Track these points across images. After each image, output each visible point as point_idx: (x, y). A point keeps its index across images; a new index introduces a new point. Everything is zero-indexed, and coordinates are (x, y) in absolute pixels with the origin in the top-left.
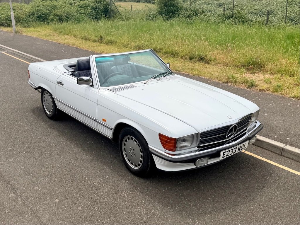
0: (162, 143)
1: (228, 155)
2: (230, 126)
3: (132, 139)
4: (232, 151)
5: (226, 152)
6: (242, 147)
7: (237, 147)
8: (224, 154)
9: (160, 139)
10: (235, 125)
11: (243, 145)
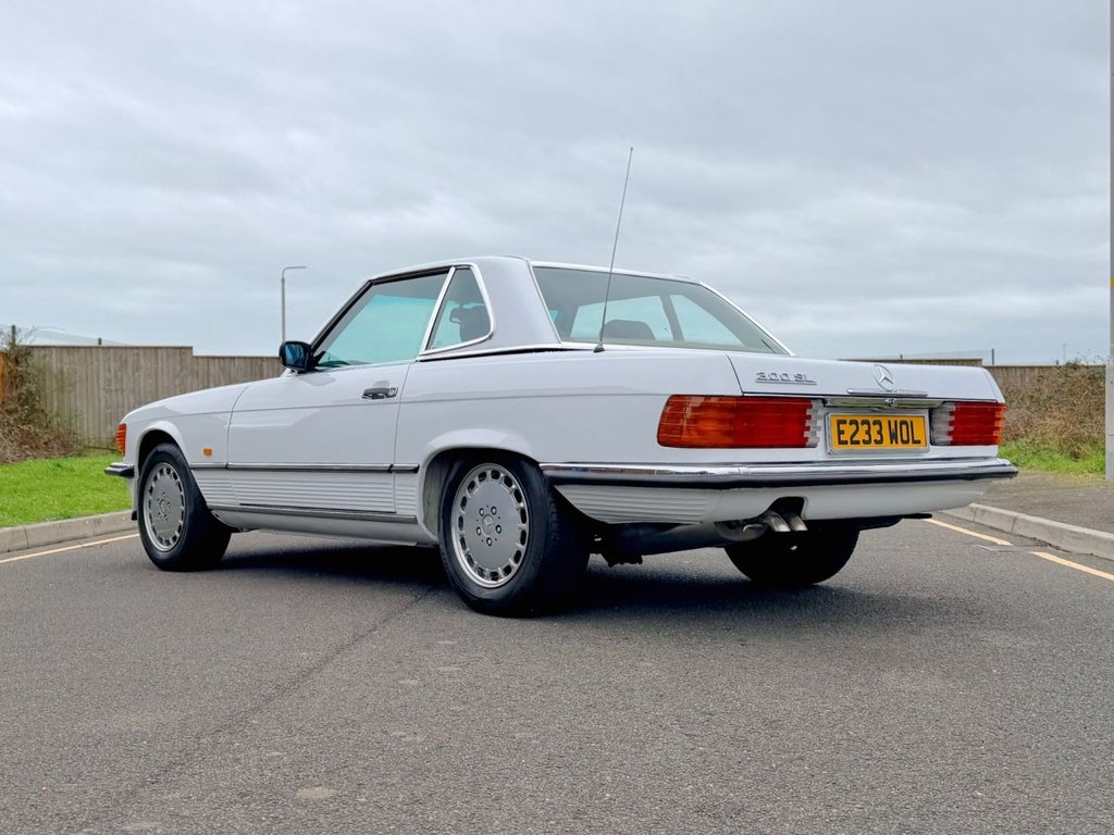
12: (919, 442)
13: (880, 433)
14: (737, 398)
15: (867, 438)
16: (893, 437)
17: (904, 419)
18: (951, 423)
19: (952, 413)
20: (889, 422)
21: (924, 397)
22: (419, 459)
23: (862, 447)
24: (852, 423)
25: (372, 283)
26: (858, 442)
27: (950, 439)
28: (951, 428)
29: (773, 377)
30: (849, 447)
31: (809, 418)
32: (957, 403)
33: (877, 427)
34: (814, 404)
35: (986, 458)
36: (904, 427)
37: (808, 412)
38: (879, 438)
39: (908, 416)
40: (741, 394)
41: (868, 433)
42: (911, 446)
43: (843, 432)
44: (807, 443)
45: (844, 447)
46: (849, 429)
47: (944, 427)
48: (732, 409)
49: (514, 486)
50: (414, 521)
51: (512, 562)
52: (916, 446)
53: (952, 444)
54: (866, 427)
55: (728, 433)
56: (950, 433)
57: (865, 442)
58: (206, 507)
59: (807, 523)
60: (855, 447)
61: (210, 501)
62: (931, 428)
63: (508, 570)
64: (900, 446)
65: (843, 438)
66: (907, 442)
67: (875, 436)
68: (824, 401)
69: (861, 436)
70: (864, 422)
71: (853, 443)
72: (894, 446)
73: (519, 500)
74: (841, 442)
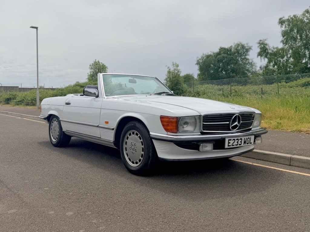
0: (163, 125)
1: (234, 145)
2: (233, 114)
3: (133, 133)
4: (237, 141)
5: (231, 140)
6: (248, 141)
7: (243, 138)
8: (229, 142)
9: (162, 121)
10: (238, 114)
11: (249, 138)
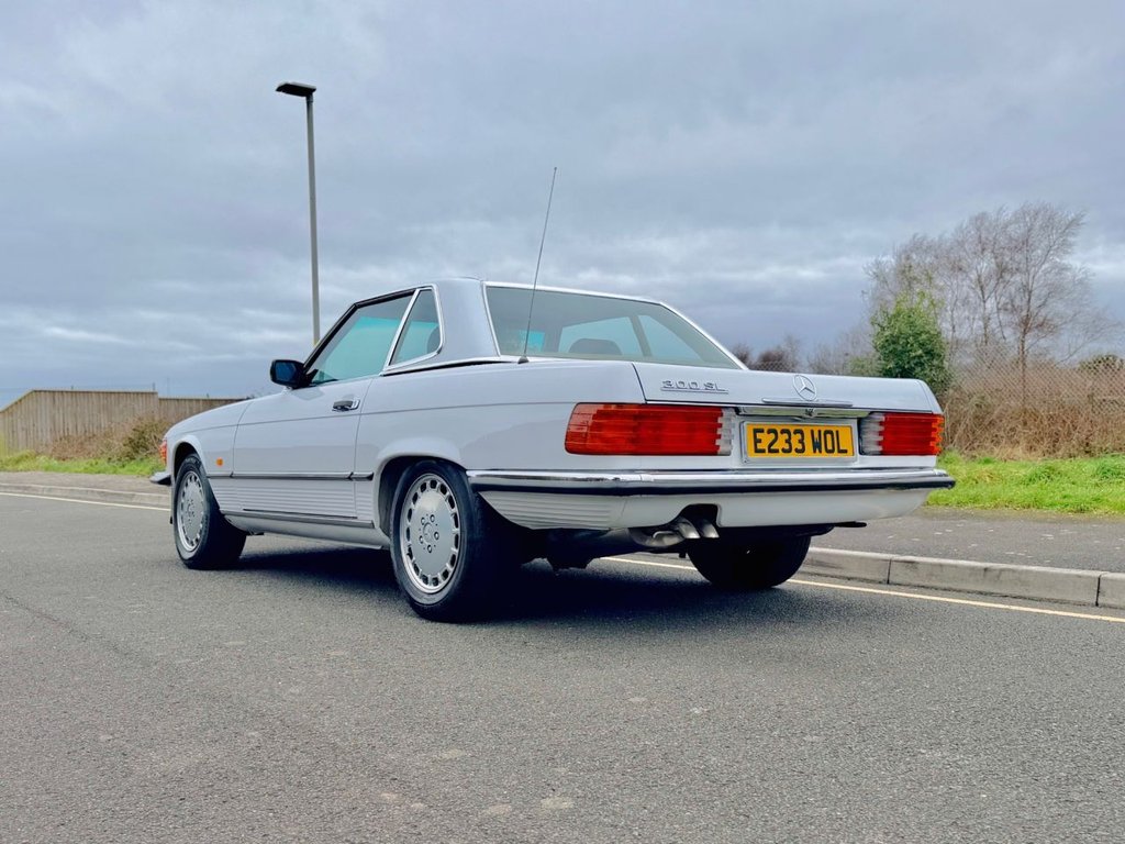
12: (845, 451)
13: (801, 442)
14: (640, 406)
15: (787, 447)
16: (817, 446)
17: (828, 429)
18: (881, 433)
19: (881, 423)
20: (812, 432)
21: (849, 407)
22: (373, 466)
23: (781, 455)
24: (770, 431)
25: (356, 307)
26: (776, 451)
27: (880, 448)
28: (881, 438)
29: (681, 386)
30: (767, 455)
31: (720, 426)
32: (886, 413)
33: (799, 436)
34: (725, 412)
35: (921, 468)
36: (829, 436)
37: (720, 421)
38: (800, 447)
39: (833, 426)
40: (644, 402)
41: (788, 441)
42: (836, 455)
43: (760, 441)
44: (719, 452)
45: (759, 456)
46: (766, 439)
47: (873, 436)
48: (635, 417)
49: (448, 494)
50: (372, 526)
51: (448, 567)
52: (842, 456)
53: (882, 453)
54: (786, 436)
55: (633, 441)
56: (879, 443)
57: (784, 451)
58: (219, 512)
59: (719, 530)
60: (774, 456)
61: (223, 508)
62: (860, 437)
63: (445, 574)
64: (824, 455)
65: (759, 446)
66: (832, 451)
67: (796, 445)
68: (737, 410)
69: (781, 444)
70: (783, 432)
71: (770, 451)
72: (818, 455)
73: (453, 506)
74: (757, 451)
